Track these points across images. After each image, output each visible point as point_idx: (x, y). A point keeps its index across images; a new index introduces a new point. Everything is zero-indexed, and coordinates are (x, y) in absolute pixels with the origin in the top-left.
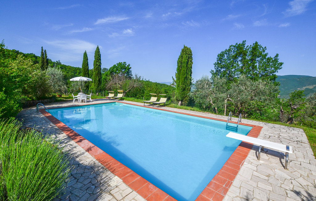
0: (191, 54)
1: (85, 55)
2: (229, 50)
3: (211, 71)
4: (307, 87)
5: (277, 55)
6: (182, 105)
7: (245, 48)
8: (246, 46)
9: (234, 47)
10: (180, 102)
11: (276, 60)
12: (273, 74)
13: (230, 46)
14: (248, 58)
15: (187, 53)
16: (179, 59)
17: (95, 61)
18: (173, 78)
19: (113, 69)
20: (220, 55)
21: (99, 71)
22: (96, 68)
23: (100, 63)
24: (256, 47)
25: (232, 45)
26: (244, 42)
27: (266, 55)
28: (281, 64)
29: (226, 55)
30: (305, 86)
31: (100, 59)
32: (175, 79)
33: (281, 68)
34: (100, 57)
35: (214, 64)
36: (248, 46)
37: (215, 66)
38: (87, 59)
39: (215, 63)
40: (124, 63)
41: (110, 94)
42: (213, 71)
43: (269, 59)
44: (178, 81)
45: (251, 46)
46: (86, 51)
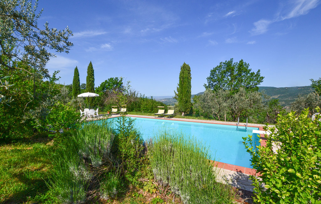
0: (190, 70)
1: (76, 71)
2: (220, 66)
3: (204, 85)
4: (273, 97)
5: (259, 71)
6: (185, 115)
7: (233, 64)
8: (233, 63)
9: (224, 63)
10: (183, 113)
11: (258, 75)
12: (256, 87)
13: (220, 63)
14: (235, 73)
15: (187, 69)
16: (181, 74)
17: (87, 77)
18: (175, 92)
19: (105, 85)
20: (213, 71)
21: (92, 87)
22: (89, 83)
23: (94, 79)
24: (241, 64)
25: (222, 62)
26: (232, 59)
27: (250, 70)
28: (263, 78)
29: (217, 71)
30: (272, 96)
31: (93, 75)
32: (177, 93)
33: (262, 81)
34: (93, 72)
35: (207, 79)
36: (235, 63)
37: (208, 81)
38: (79, 75)
39: (208, 77)
40: (116, 78)
41: (113, 109)
42: (206, 85)
43: (252, 74)
44: (181, 94)
45: (237, 63)
46: (77, 67)
